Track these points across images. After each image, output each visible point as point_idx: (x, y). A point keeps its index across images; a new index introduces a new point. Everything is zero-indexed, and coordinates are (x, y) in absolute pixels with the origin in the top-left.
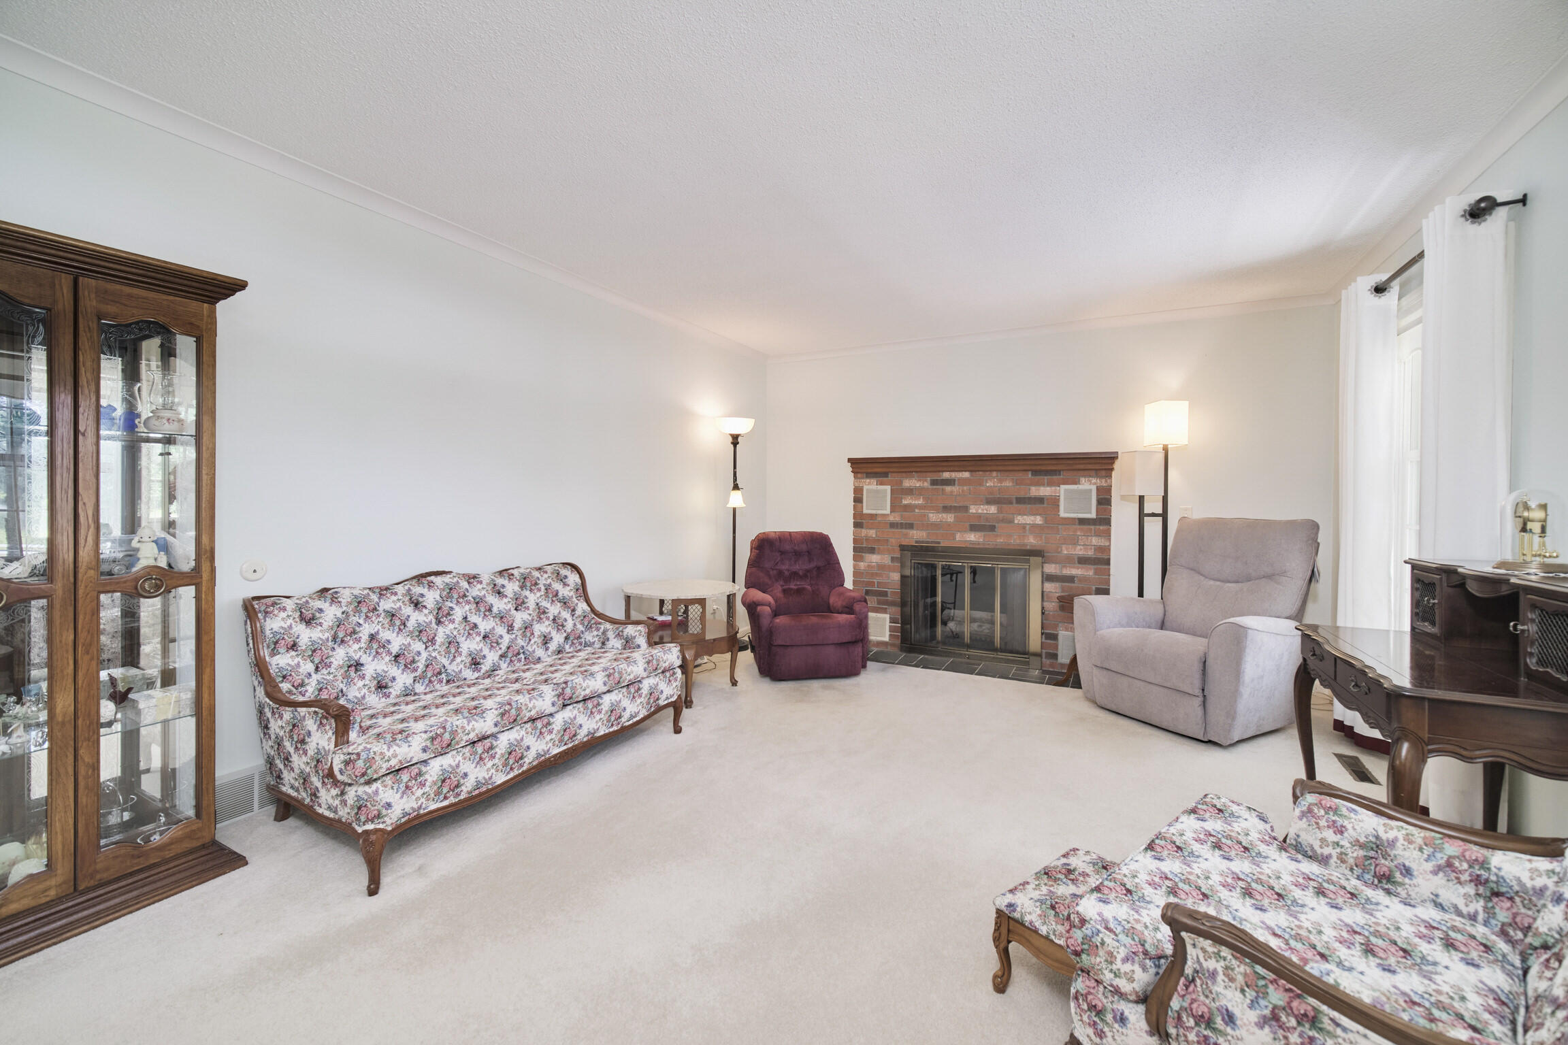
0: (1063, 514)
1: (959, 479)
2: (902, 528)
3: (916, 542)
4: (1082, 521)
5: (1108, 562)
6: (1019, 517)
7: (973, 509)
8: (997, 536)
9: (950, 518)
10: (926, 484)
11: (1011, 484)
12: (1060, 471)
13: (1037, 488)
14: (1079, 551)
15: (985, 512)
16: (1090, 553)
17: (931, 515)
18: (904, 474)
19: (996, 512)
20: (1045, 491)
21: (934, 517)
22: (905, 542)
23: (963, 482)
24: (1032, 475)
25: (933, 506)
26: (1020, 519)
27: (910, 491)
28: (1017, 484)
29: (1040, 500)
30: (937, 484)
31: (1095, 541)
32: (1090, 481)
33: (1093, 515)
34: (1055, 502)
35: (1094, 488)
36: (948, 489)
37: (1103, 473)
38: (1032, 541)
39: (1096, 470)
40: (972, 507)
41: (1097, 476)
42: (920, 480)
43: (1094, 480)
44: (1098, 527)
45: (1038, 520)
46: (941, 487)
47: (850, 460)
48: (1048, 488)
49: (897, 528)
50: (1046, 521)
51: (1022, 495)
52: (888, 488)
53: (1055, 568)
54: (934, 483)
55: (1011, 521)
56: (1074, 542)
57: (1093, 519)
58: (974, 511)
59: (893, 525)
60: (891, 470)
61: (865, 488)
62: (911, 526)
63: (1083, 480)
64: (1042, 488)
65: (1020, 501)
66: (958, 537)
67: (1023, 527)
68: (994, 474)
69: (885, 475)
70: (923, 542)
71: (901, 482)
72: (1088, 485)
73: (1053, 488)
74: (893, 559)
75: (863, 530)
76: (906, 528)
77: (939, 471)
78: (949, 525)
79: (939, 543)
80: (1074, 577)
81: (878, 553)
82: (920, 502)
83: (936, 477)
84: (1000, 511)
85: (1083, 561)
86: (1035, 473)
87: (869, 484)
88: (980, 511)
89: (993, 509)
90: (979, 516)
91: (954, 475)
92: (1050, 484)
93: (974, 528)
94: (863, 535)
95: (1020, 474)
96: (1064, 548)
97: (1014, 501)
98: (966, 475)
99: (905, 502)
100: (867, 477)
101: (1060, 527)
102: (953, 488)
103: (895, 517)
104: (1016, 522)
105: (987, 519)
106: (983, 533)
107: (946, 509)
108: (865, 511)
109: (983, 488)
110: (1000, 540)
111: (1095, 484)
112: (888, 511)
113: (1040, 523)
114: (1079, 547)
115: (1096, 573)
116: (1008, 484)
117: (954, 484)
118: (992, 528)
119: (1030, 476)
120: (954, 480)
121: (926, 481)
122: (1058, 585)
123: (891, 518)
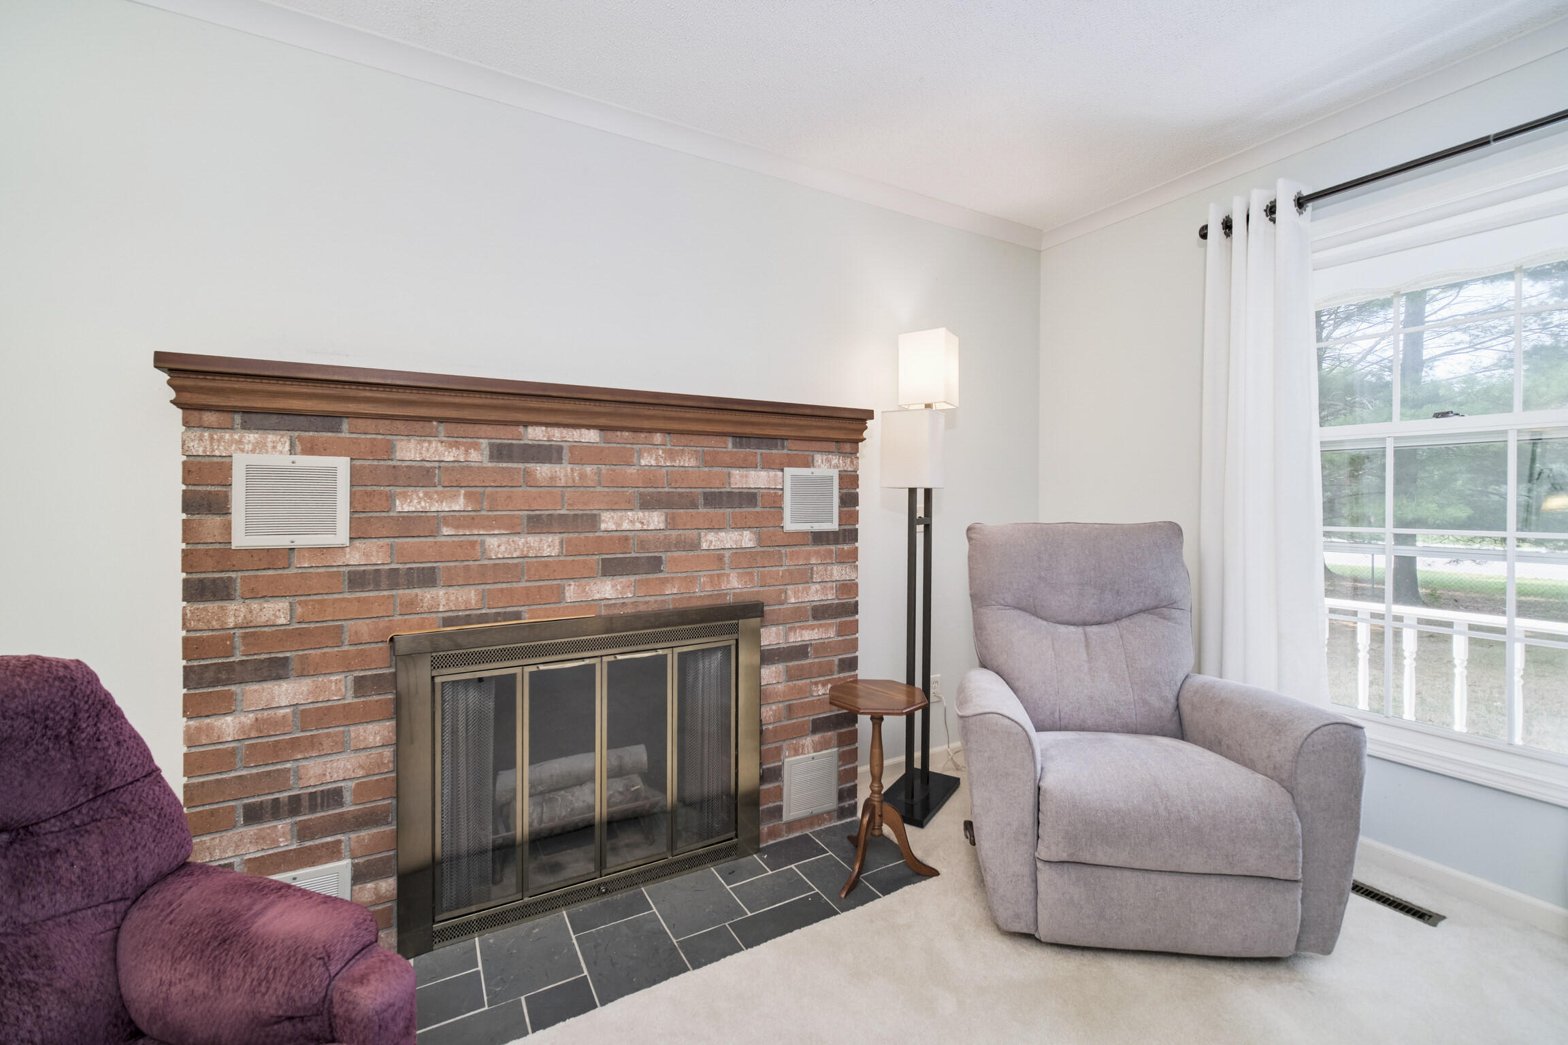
0: (789, 525)
1: (572, 448)
2: (394, 585)
3: (447, 622)
4: (819, 538)
5: (854, 609)
6: (711, 536)
7: (609, 522)
8: (664, 581)
9: (548, 545)
10: (478, 456)
11: (693, 463)
12: (783, 439)
13: (743, 472)
14: (815, 594)
15: (638, 526)
16: (831, 597)
17: (492, 542)
18: (399, 425)
19: (662, 526)
20: (758, 479)
21: (499, 546)
22: (408, 629)
23: (581, 455)
24: (735, 446)
25: (496, 518)
26: (712, 540)
27: (422, 476)
28: (706, 464)
29: (749, 498)
30: (510, 459)
31: (838, 573)
32: (829, 461)
33: (833, 526)
34: (774, 500)
35: (835, 474)
36: (542, 471)
37: (847, 447)
38: (735, 586)
39: (838, 441)
40: (605, 516)
41: (840, 453)
42: (456, 445)
43: (835, 460)
44: (840, 546)
45: (747, 539)
46: (521, 466)
47: (162, 360)
48: (763, 474)
49: (377, 588)
50: (760, 541)
51: (716, 486)
52: (342, 465)
53: (777, 634)
54: (500, 453)
55: (695, 546)
56: (805, 577)
57: (834, 533)
58: (612, 527)
59: (358, 579)
60: (352, 407)
61: (240, 464)
62: (427, 578)
63: (818, 458)
64: (752, 473)
65: (714, 499)
66: (572, 592)
67: (718, 557)
68: (658, 438)
69: (331, 420)
70: (468, 619)
71: (390, 449)
72: (826, 467)
73: (772, 473)
74: (361, 685)
75: (232, 606)
76: (410, 584)
77: (517, 423)
78: (546, 565)
79: (518, 615)
80: (806, 646)
81: (302, 675)
82: (459, 504)
83: (505, 436)
84: (671, 523)
85: (821, 612)
86: (741, 439)
87: (259, 448)
88: (626, 526)
89: (655, 520)
90: (623, 539)
91: (557, 434)
92: (768, 465)
93: (611, 568)
94: (231, 622)
95: (713, 441)
96: (789, 592)
97: (701, 501)
98: (592, 436)
99: (403, 506)
100: (246, 427)
101: (783, 550)
102: (557, 467)
103: (366, 555)
104: (704, 546)
105: (643, 545)
106: (633, 578)
107: (538, 524)
108: (241, 539)
109: (632, 470)
110: (671, 590)
111: (837, 466)
112: (341, 536)
113: (750, 544)
114: (814, 587)
115: (839, 634)
116: (687, 461)
117: (559, 460)
118: (655, 564)
119: (730, 445)
120: (560, 449)
121: (476, 447)
122: (780, 667)
123: (355, 558)
